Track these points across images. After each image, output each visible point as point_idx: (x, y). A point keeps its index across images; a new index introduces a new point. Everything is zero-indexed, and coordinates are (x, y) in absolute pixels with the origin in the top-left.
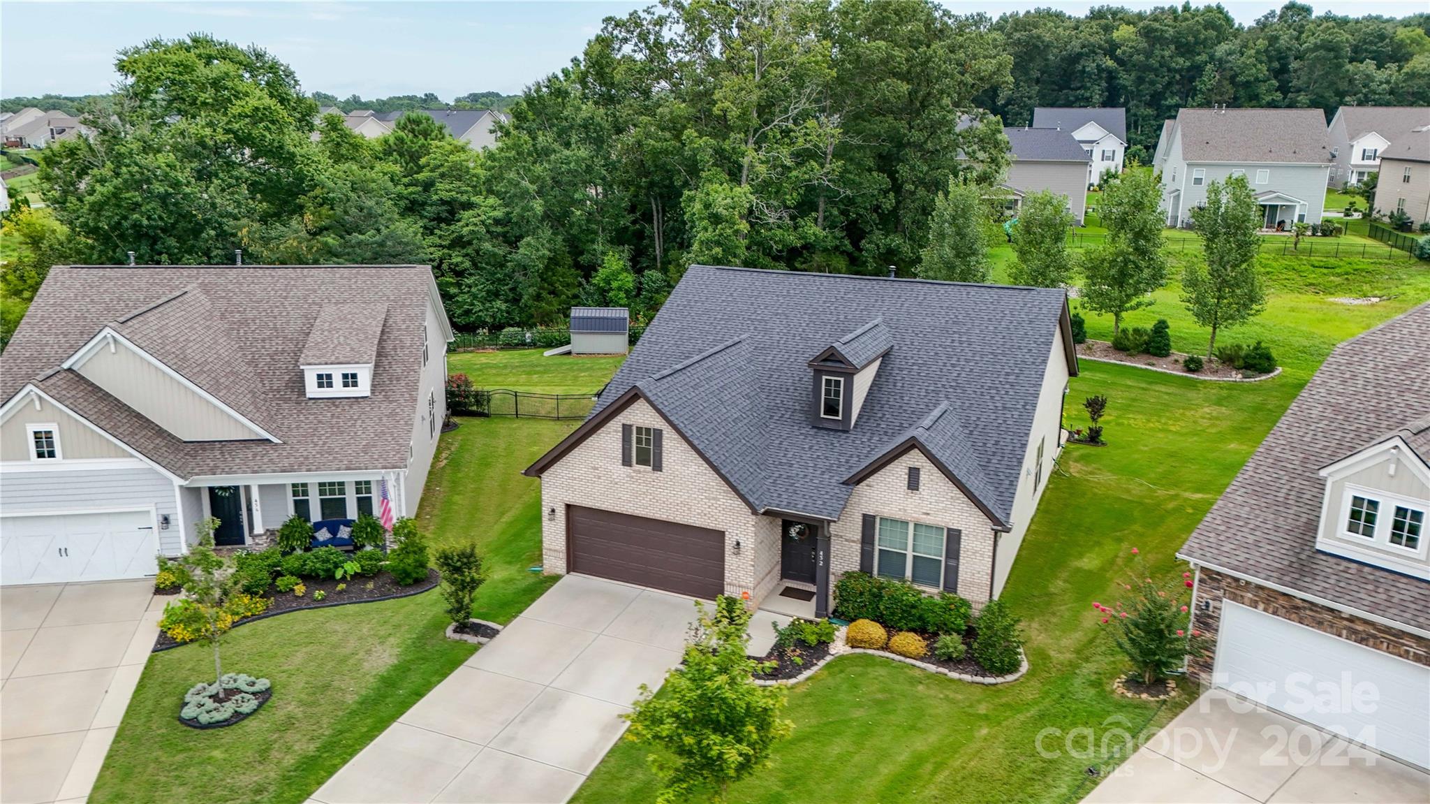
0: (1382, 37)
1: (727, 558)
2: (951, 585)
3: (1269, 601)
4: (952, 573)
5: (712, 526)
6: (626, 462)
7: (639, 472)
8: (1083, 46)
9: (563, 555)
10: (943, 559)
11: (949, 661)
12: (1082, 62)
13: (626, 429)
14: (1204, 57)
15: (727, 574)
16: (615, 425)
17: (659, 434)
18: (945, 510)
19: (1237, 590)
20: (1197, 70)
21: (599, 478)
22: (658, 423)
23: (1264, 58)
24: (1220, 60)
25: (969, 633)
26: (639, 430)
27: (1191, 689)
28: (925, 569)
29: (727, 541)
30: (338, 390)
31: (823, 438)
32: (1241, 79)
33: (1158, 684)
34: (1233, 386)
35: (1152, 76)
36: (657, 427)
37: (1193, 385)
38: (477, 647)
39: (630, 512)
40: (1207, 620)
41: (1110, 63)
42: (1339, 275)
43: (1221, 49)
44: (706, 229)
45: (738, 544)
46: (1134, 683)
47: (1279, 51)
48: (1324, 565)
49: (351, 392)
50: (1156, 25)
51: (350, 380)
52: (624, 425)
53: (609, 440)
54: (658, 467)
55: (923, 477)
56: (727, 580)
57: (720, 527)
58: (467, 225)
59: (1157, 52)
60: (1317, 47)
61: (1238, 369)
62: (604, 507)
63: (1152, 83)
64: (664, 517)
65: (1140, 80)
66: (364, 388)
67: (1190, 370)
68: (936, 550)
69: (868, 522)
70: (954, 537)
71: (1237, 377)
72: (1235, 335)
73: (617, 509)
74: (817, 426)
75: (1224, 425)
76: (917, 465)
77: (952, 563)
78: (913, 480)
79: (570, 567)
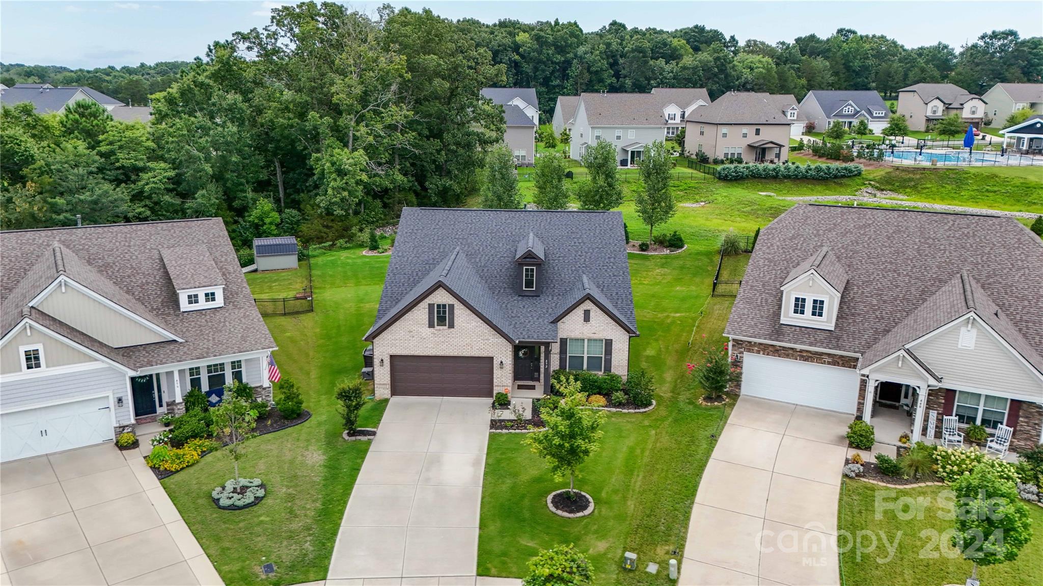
0: (665, 44)
1: (495, 371)
2: (608, 368)
3: (765, 349)
4: (608, 362)
5: (485, 355)
6: (431, 325)
7: (440, 330)
8: (499, 46)
9: (389, 386)
10: (603, 356)
11: (620, 405)
12: (499, 56)
13: (431, 306)
14: (571, 55)
15: (495, 381)
16: (424, 305)
17: (452, 307)
18: (604, 330)
19: (750, 347)
20: (568, 63)
21: (413, 337)
22: (453, 300)
23: (604, 56)
24: (581, 57)
25: (626, 392)
26: (439, 306)
27: (735, 396)
28: (594, 362)
29: (495, 362)
30: (203, 304)
31: (527, 302)
32: (593, 69)
33: (719, 398)
34: (666, 257)
35: (543, 66)
36: (451, 303)
37: (646, 258)
38: (369, 442)
39: (434, 354)
40: (737, 363)
41: (517, 57)
42: (682, 191)
43: (581, 50)
44: (335, 180)
45: (502, 362)
46: (708, 399)
47: (611, 52)
48: (785, 329)
49: (211, 305)
50: (542, 34)
51: (210, 297)
52: (429, 304)
53: (421, 313)
54: (451, 326)
55: (592, 314)
56: (495, 384)
57: (490, 355)
58: (147, 184)
59: (544, 51)
60: (633, 51)
61: (666, 247)
62: (416, 353)
63: (543, 71)
64: (456, 354)
65: (536, 69)
66: (219, 301)
67: (643, 250)
68: (600, 352)
69: (563, 342)
70: (609, 343)
71: (667, 252)
72: (664, 228)
73: (425, 354)
74: (522, 295)
75: (669, 278)
76: (588, 308)
77: (608, 357)
78: (587, 317)
79: (394, 393)
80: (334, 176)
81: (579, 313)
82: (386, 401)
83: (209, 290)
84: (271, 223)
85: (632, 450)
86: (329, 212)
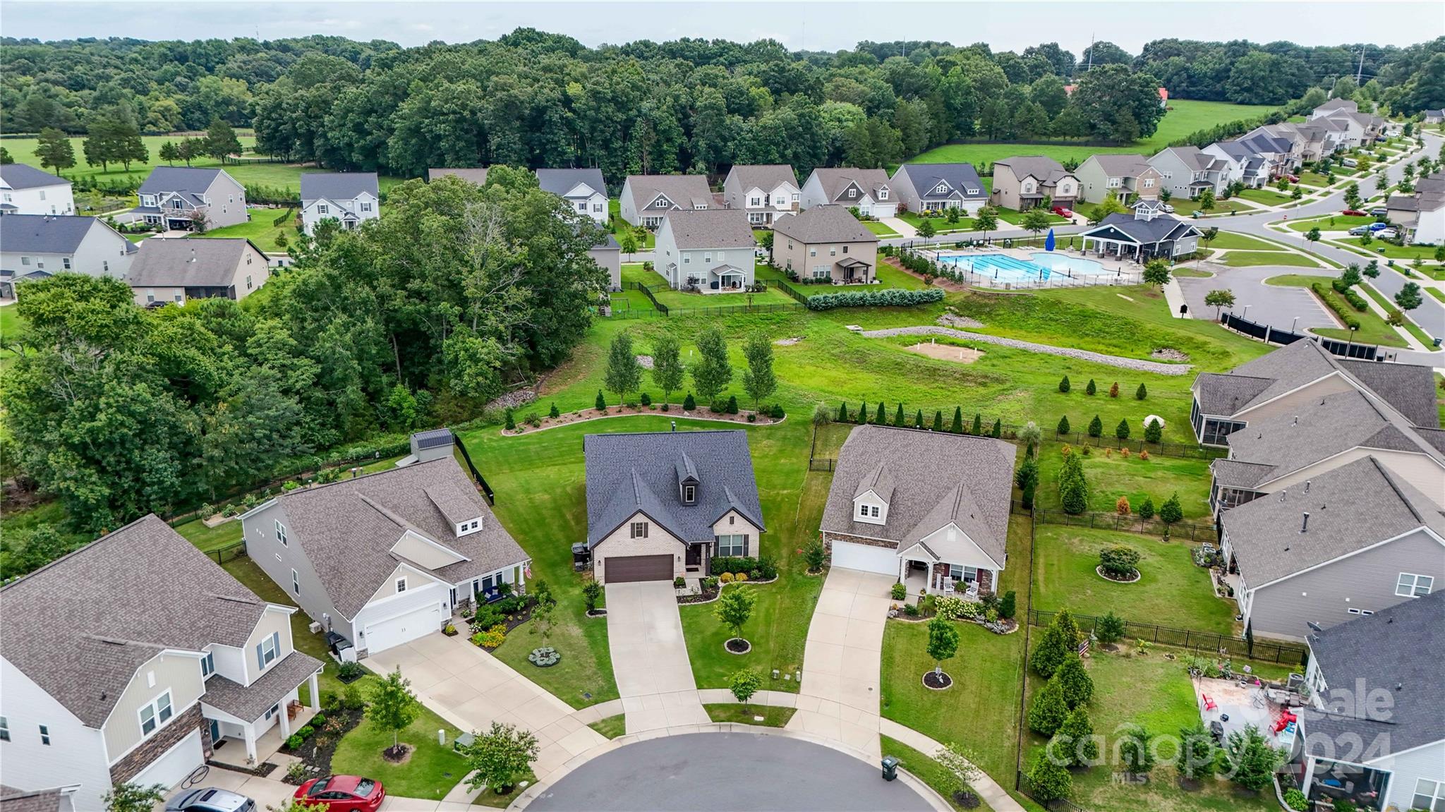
0: (742, 93)
1: (674, 563)
2: (746, 553)
3: (844, 538)
4: (746, 550)
5: (668, 553)
6: (633, 537)
7: (638, 539)
8: (547, 101)
9: (604, 577)
10: (743, 546)
11: (756, 579)
12: (548, 113)
13: (633, 525)
14: (634, 112)
15: (674, 569)
16: (628, 524)
17: (646, 525)
18: (743, 529)
19: (836, 537)
20: (630, 123)
21: (620, 545)
22: (646, 520)
23: (673, 112)
24: (645, 115)
25: (759, 569)
26: (638, 525)
27: (827, 568)
28: (737, 550)
29: (675, 557)
30: (470, 530)
31: (689, 510)
32: (661, 128)
33: (818, 570)
34: (771, 428)
35: (602, 127)
36: (646, 522)
37: (753, 429)
38: (604, 618)
39: (634, 555)
40: (829, 547)
41: (569, 114)
42: (774, 324)
43: (646, 105)
44: (470, 366)
45: (679, 557)
46: (811, 571)
47: (680, 105)
48: (857, 525)
49: (476, 530)
50: (599, 88)
51: (475, 525)
52: (631, 524)
53: (626, 529)
54: (646, 536)
55: (735, 519)
56: (674, 571)
57: (671, 553)
59: (603, 109)
60: (706, 107)
61: (770, 417)
62: (623, 555)
63: (602, 132)
64: (649, 554)
65: (593, 129)
66: (480, 527)
67: (750, 421)
68: (740, 543)
69: (717, 538)
70: (746, 537)
71: (770, 422)
72: (769, 402)
73: (628, 556)
74: (685, 505)
75: (775, 449)
76: (733, 516)
77: (746, 547)
78: (732, 521)
79: (606, 582)
80: (468, 363)
81: (727, 518)
82: (604, 587)
83: (474, 521)
84: (409, 408)
85: (767, 610)
86: (463, 394)
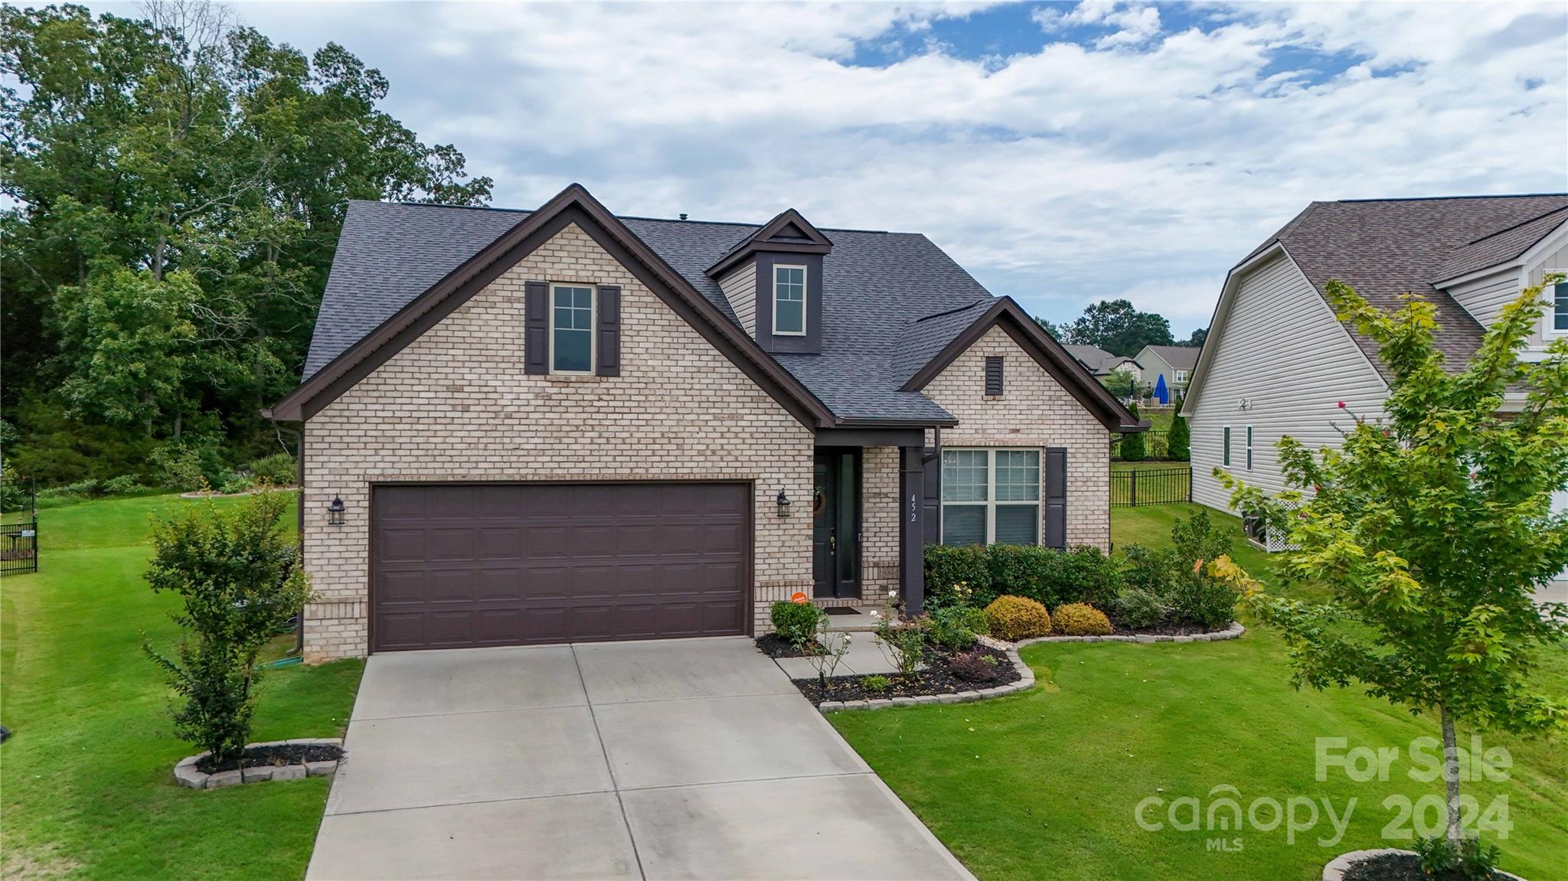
1: (760, 533)
2: (1056, 543)
4: (1058, 519)
5: (727, 472)
6: (535, 364)
7: (567, 382)
9: (360, 610)
10: (1041, 503)
11: (1147, 624)
13: (535, 292)
15: (759, 566)
16: (510, 286)
17: (610, 297)
18: (1042, 419)
21: (466, 409)
22: (609, 271)
26: (562, 296)
28: (1016, 523)
29: (759, 497)
36: (607, 281)
38: (321, 785)
39: (543, 474)
45: (781, 497)
52: (529, 285)
53: (496, 318)
54: (610, 366)
55: (1009, 371)
56: (759, 579)
57: (744, 473)
62: (476, 474)
64: (624, 473)
68: (1031, 492)
70: (1057, 458)
73: (511, 473)
76: (999, 351)
77: (1056, 505)
79: (380, 639)
81: (970, 368)
82: (352, 669)
